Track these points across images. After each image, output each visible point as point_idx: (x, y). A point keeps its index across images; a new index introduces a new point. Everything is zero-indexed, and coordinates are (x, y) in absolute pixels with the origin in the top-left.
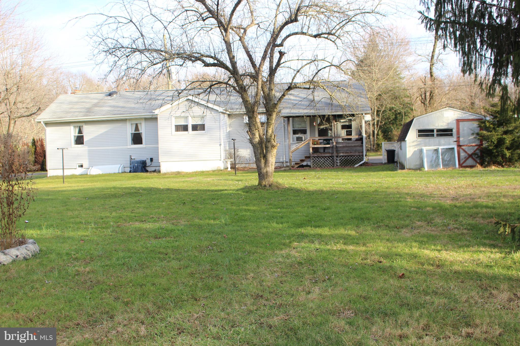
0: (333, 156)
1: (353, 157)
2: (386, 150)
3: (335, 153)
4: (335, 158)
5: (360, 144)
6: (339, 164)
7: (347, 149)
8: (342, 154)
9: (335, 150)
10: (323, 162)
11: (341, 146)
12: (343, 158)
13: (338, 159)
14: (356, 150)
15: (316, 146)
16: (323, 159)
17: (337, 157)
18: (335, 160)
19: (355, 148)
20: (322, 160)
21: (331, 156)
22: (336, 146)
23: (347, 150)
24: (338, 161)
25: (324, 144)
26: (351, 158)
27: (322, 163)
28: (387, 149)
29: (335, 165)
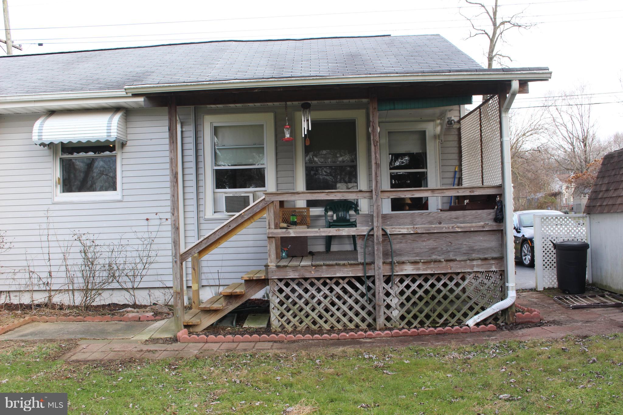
0: (371, 278)
1: (457, 279)
2: (555, 246)
3: (379, 262)
4: (380, 286)
5: (491, 225)
6: (395, 314)
7: (431, 243)
8: (409, 270)
9: (379, 250)
10: (326, 302)
11: (404, 231)
12: (414, 286)
13: (395, 290)
14: (472, 250)
15: (293, 232)
16: (325, 290)
17: (388, 280)
18: (381, 295)
19: (466, 243)
20: (319, 296)
21: (359, 279)
22: (385, 234)
23: (433, 250)
24: (394, 301)
25: (330, 225)
26: (451, 285)
27: (320, 309)
28: (558, 241)
29: (381, 321)
